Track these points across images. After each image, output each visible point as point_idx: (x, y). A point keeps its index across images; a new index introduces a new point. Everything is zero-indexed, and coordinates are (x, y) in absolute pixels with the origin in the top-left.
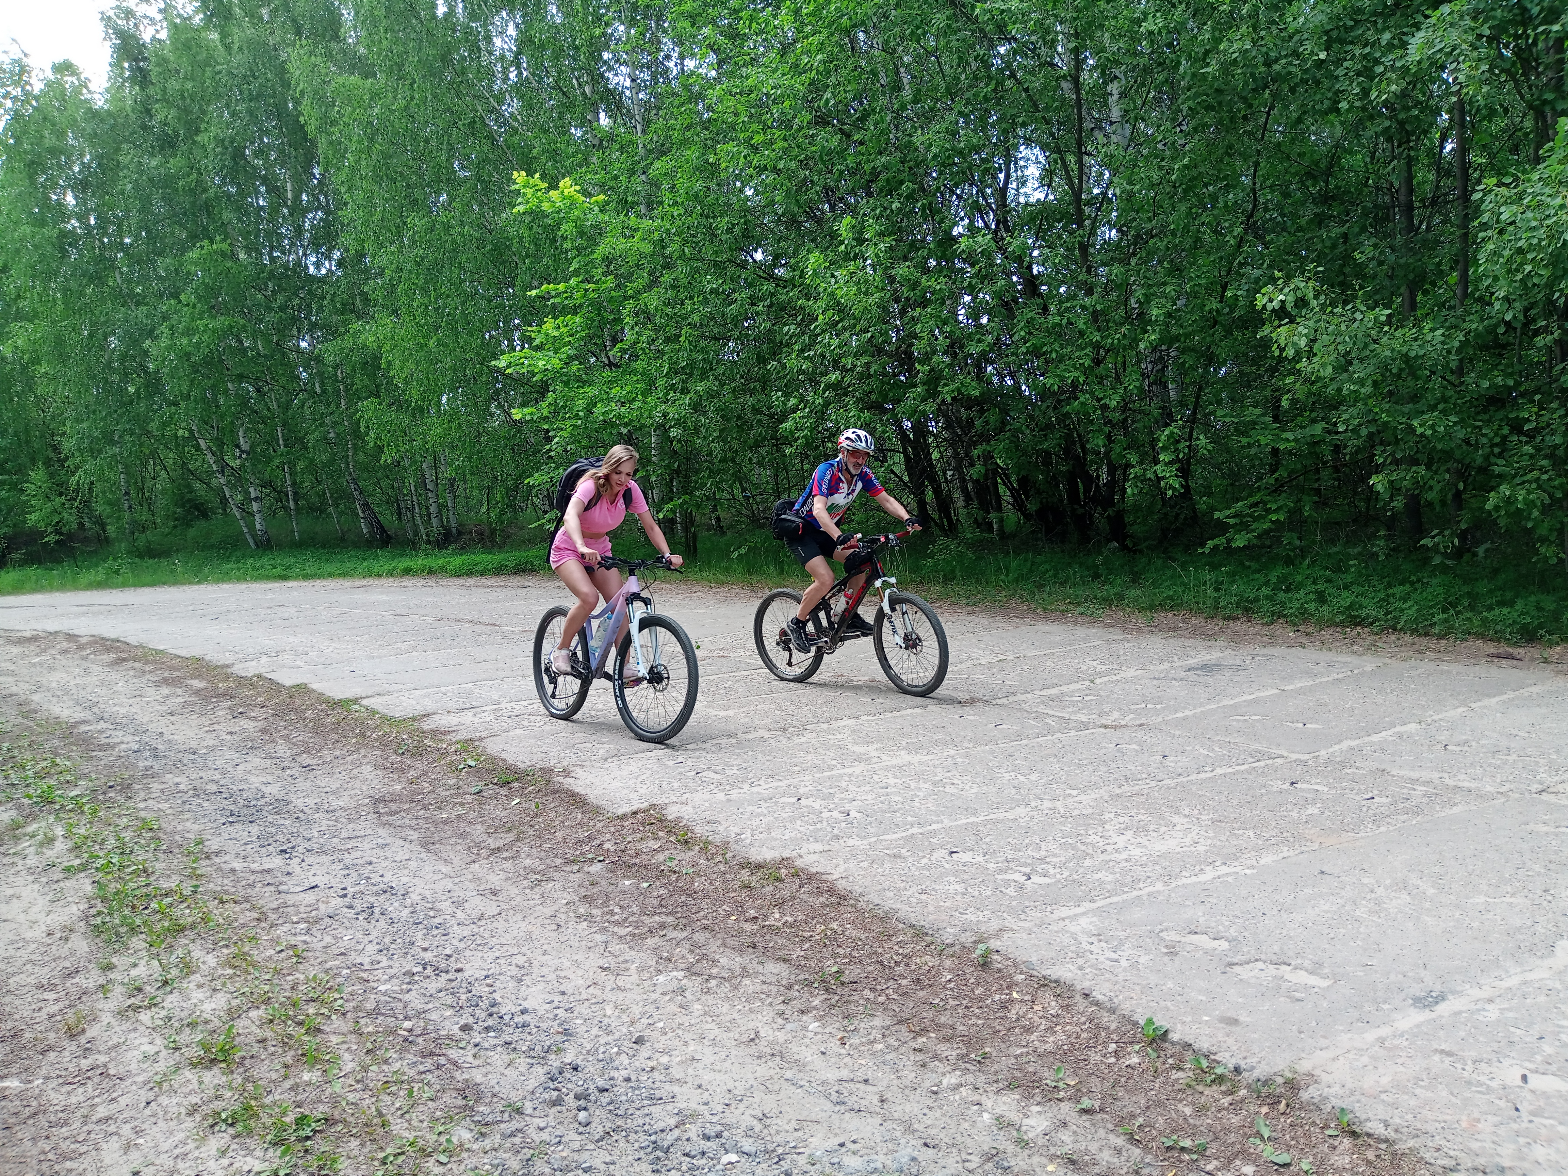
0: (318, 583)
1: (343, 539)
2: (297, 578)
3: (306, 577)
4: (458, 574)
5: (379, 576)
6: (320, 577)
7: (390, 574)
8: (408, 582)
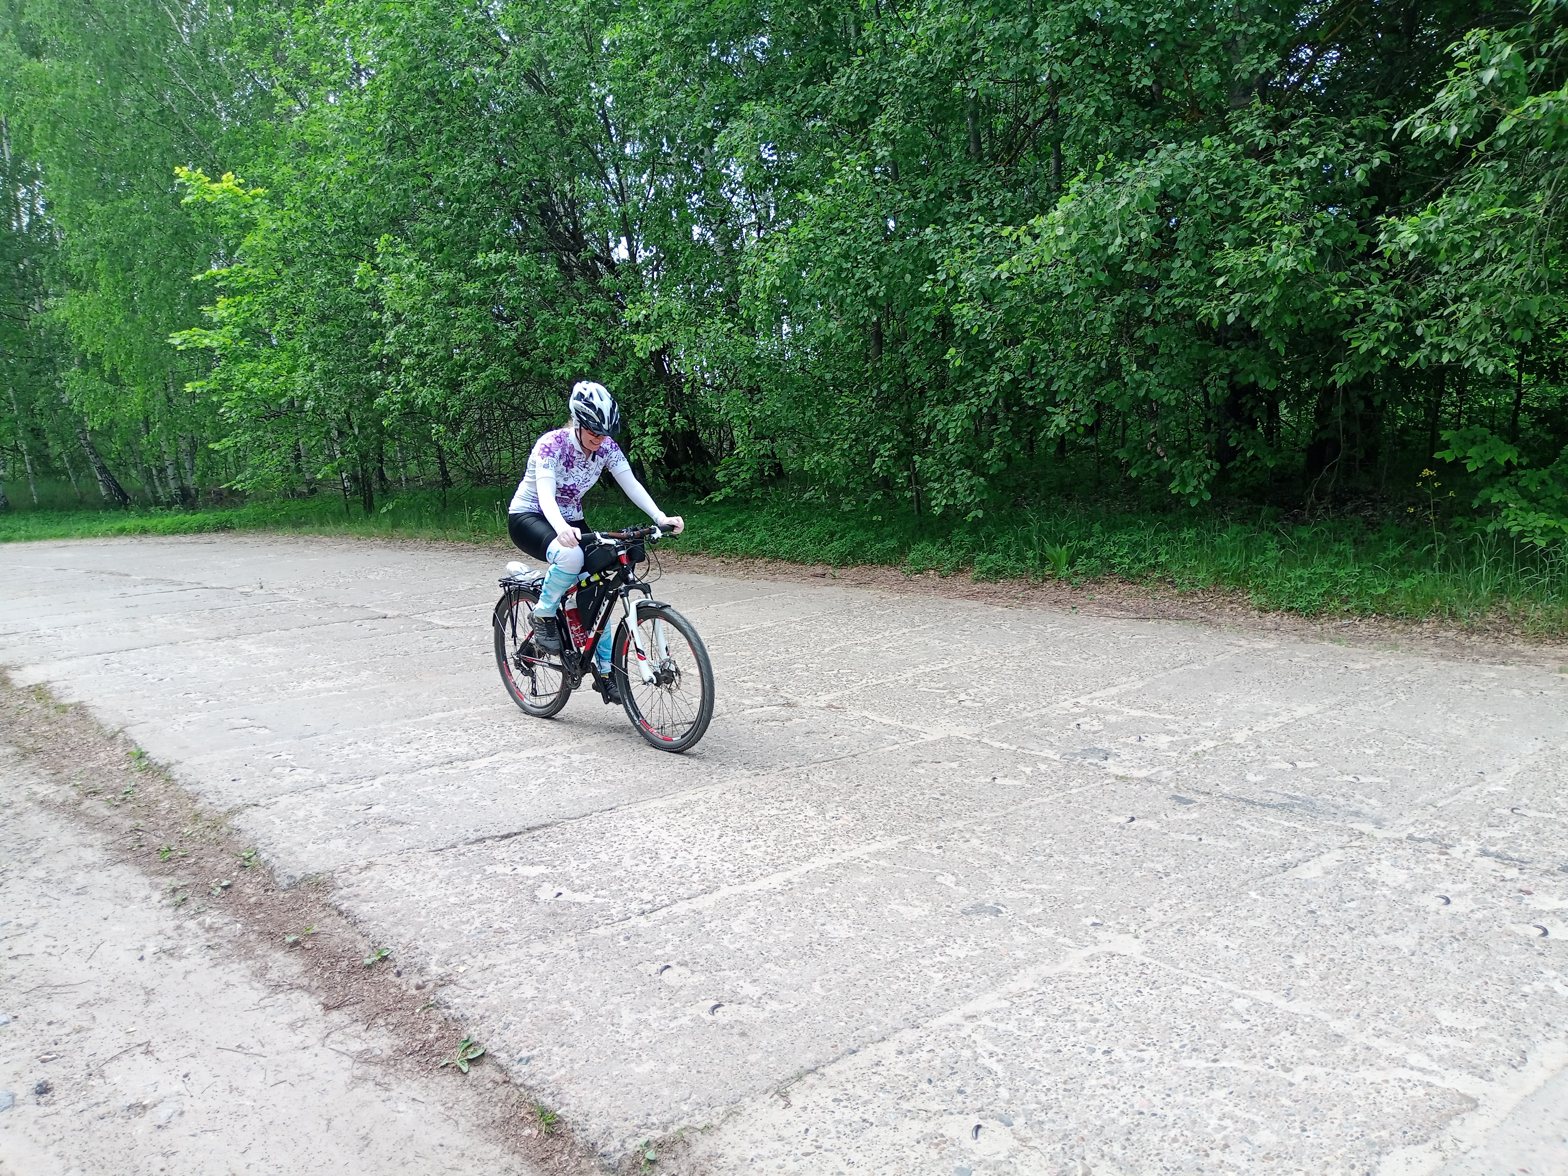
0: (36, 544)
1: (81, 502)
2: (19, 540)
3: (29, 538)
4: (164, 534)
5: (95, 536)
6: (39, 538)
7: (105, 535)
8: (116, 542)
